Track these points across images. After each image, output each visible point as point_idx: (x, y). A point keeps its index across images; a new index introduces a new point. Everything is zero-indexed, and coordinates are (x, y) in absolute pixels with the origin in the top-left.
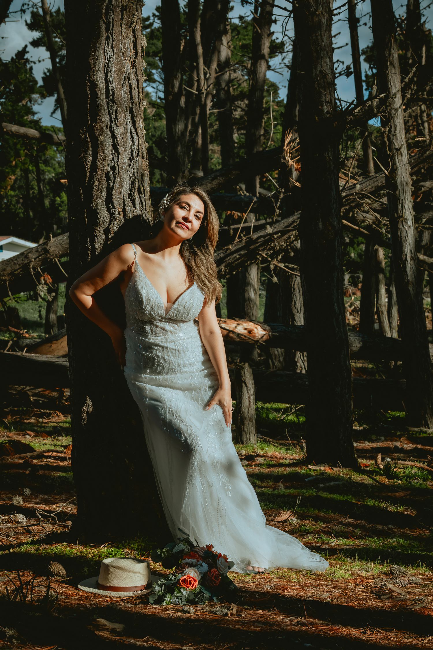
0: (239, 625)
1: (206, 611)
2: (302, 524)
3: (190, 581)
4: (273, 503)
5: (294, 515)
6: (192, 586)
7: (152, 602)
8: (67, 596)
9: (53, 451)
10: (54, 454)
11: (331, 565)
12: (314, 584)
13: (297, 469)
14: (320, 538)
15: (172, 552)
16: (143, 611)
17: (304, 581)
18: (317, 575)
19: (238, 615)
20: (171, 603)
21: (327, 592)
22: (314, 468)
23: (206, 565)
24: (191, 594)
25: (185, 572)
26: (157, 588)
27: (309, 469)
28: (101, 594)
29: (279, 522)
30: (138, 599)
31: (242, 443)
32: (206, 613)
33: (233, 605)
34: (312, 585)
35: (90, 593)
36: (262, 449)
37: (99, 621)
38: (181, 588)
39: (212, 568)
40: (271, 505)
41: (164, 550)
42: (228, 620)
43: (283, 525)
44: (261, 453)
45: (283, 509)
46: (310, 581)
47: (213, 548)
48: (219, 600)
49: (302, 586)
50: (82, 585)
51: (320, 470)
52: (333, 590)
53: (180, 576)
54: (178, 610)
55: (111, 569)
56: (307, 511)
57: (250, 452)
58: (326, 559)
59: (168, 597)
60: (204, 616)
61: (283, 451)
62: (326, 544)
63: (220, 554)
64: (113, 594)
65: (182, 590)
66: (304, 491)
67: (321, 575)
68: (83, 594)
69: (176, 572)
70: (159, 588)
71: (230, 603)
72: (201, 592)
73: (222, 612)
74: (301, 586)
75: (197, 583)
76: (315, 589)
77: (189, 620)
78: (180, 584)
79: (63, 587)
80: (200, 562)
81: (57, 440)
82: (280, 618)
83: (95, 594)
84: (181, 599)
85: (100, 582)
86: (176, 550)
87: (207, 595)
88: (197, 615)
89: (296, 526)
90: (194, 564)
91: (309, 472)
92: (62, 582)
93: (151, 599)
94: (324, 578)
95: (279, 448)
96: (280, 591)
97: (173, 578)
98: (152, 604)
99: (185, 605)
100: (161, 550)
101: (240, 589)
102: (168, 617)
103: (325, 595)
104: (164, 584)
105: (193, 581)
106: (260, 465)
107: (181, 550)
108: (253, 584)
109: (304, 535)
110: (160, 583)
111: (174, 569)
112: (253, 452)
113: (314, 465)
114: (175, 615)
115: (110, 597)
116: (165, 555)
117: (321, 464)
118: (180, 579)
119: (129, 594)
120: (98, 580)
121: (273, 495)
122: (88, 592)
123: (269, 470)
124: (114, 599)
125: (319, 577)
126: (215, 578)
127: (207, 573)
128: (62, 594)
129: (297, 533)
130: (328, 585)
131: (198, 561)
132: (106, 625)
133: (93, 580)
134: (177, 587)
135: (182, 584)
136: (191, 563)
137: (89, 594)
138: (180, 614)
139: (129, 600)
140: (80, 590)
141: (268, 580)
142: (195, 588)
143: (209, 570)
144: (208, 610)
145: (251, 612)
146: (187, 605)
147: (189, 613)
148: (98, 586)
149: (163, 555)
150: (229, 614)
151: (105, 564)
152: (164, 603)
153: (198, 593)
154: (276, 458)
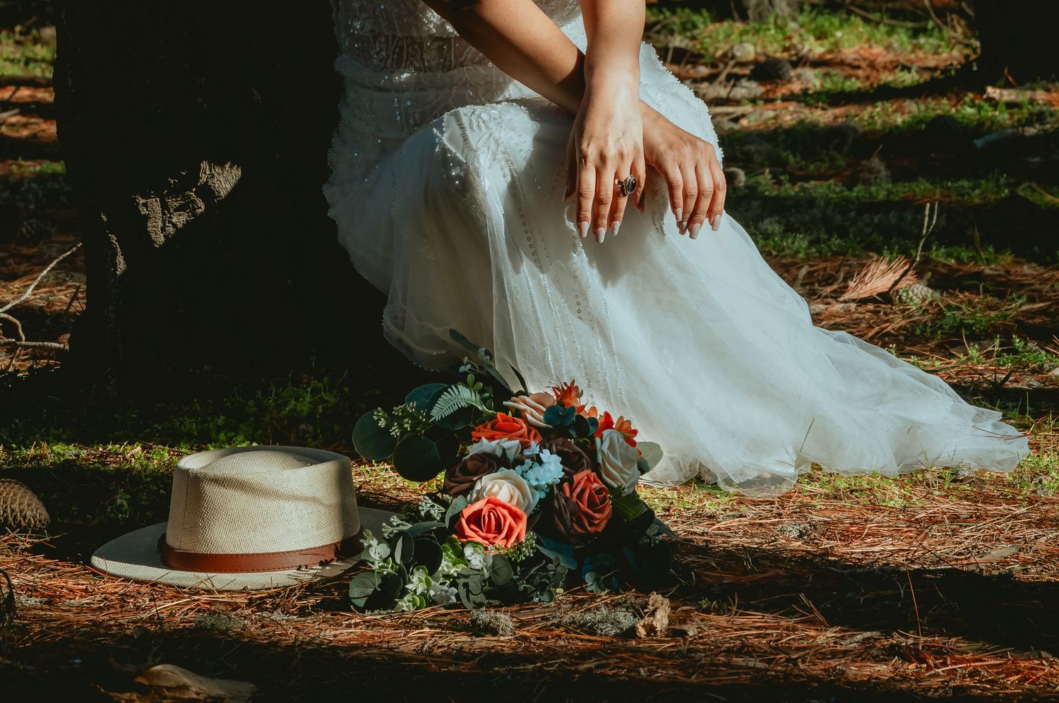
0: (674, 667)
1: (558, 626)
2: (949, 307)
3: (498, 520)
4: (843, 234)
5: (919, 275)
6: (508, 537)
7: (361, 603)
8: (51, 600)
9: (18, 82)
10: (25, 93)
11: (1035, 446)
12: (964, 513)
13: (943, 106)
14: (1008, 352)
15: (429, 417)
16: (329, 634)
17: (927, 504)
18: (978, 481)
19: (675, 633)
20: (431, 602)
21: (1009, 540)
22: (1008, 95)
23: (556, 459)
24: (500, 564)
25: (478, 487)
26: (376, 551)
27: (990, 100)
28: (176, 582)
29: (862, 302)
30: (313, 595)
31: (744, 18)
32: (557, 632)
33: (655, 598)
34: (955, 518)
35: (137, 581)
36: (821, 36)
37: (159, 674)
38: (463, 545)
39: (578, 469)
40: (836, 242)
41: (397, 410)
42: (636, 652)
43: (876, 313)
44: (815, 48)
45: (880, 253)
46: (949, 505)
47: (580, 395)
48: (602, 584)
49: (918, 521)
50: (108, 556)
51: (1032, 101)
52: (1032, 533)
53: (459, 500)
54: (455, 627)
55: (211, 490)
56: (971, 259)
57: (775, 50)
58: (1023, 427)
59: (417, 581)
60: (551, 642)
61: (901, 39)
62: (1033, 371)
63: (607, 415)
64: (222, 580)
65: (468, 551)
66: (966, 184)
67: (994, 483)
68: (109, 586)
69: (445, 490)
70: (383, 550)
71: (647, 593)
72: (538, 556)
73: (616, 623)
74: (913, 521)
75: (523, 525)
76: (966, 532)
77: (492, 657)
78: (462, 534)
79: (38, 568)
80: (534, 447)
81: (36, 41)
82: (826, 637)
83: (155, 584)
84: (466, 585)
85: (171, 541)
86: (441, 410)
87: (563, 565)
88: (525, 638)
89: (926, 311)
90: (511, 455)
91: (989, 112)
92: (35, 550)
93: (358, 591)
94: (1008, 491)
95: (882, 28)
96: (833, 543)
97: (436, 511)
98: (362, 610)
99: (478, 606)
100: (389, 410)
101: (686, 546)
102: (419, 651)
103: (1003, 550)
104: (401, 533)
105: (510, 520)
106: (805, 98)
107: (461, 410)
108: (735, 522)
109: (954, 345)
110: (387, 530)
111: (441, 476)
112: (786, 49)
113: (1007, 86)
114: (441, 642)
115: (209, 592)
116: (404, 431)
117: (1034, 81)
118: (460, 515)
119: (280, 578)
120: (164, 536)
121: (843, 206)
122: (127, 579)
123: (838, 111)
124: (225, 598)
125: (988, 489)
126: (591, 504)
127: (560, 486)
128: (32, 590)
129: (928, 340)
130: (1015, 517)
131: (525, 445)
132: (185, 688)
133: (146, 535)
134: (452, 542)
135: (468, 532)
136: (499, 453)
137: (132, 587)
138: (463, 639)
139: (276, 598)
140: (98, 574)
141: (790, 506)
142: (519, 545)
143: (568, 478)
144: (567, 619)
145: (722, 620)
146: (489, 606)
147: (494, 632)
148: (167, 557)
149: (395, 431)
150: (642, 632)
151: (186, 472)
152: (404, 604)
153: (529, 563)
154: (872, 65)
